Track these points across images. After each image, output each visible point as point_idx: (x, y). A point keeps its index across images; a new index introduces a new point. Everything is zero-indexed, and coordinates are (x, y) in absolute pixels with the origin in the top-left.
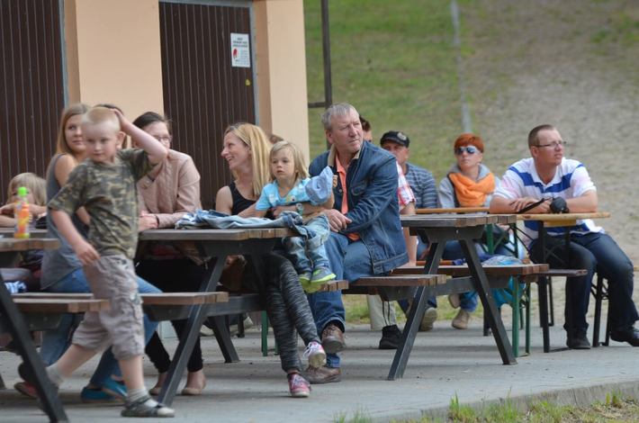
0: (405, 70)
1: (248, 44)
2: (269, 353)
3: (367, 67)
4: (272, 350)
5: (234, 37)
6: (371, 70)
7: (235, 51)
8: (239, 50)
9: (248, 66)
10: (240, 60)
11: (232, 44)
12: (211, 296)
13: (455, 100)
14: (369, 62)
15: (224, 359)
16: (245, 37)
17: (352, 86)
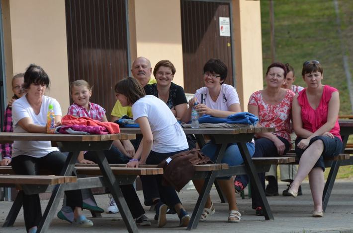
0: (309, 37)
1: (229, 23)
2: (245, 197)
3: (287, 36)
4: (247, 195)
5: (221, 19)
6: (290, 37)
7: (222, 27)
8: (224, 26)
9: (229, 35)
10: (225, 31)
11: (220, 23)
12: (219, 166)
13: (338, 54)
14: (289, 33)
15: (221, 201)
16: (227, 19)
17: (280, 46)
